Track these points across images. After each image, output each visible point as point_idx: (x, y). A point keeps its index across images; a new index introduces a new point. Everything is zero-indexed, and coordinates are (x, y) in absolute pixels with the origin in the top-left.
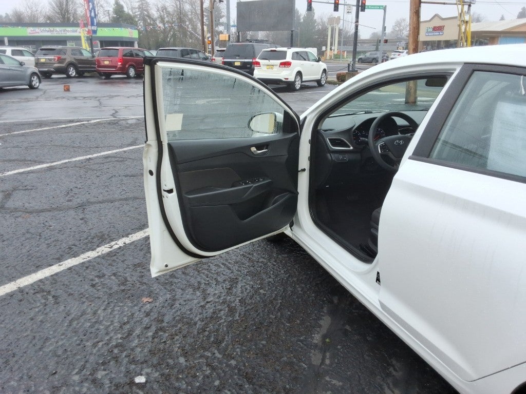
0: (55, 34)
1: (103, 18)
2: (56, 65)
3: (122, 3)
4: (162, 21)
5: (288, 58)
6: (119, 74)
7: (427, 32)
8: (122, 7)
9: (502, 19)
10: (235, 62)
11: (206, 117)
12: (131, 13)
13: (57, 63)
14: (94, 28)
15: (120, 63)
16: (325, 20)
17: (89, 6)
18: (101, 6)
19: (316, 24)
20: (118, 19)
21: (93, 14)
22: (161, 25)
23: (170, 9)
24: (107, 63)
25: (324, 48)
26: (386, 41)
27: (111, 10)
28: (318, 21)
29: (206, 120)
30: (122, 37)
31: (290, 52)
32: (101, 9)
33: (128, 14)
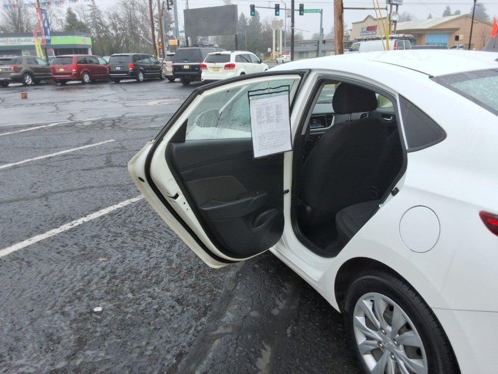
0: (9, 44)
1: (56, 27)
2: (12, 74)
3: (74, 12)
4: (115, 27)
5: (232, 61)
6: (74, 80)
7: (362, 32)
8: (74, 16)
9: (430, 17)
10: (183, 65)
11: (157, 117)
12: (84, 21)
13: (13, 72)
14: (47, 37)
15: (74, 70)
16: (270, 23)
17: (42, 17)
18: (54, 15)
19: (261, 28)
20: (71, 27)
21: (46, 25)
22: (113, 32)
23: (122, 17)
24: (62, 70)
25: (269, 50)
26: (324, 42)
27: (64, 19)
28: (263, 24)
29: (156, 119)
30: (75, 45)
31: (234, 55)
32: (54, 18)
33: (81, 23)
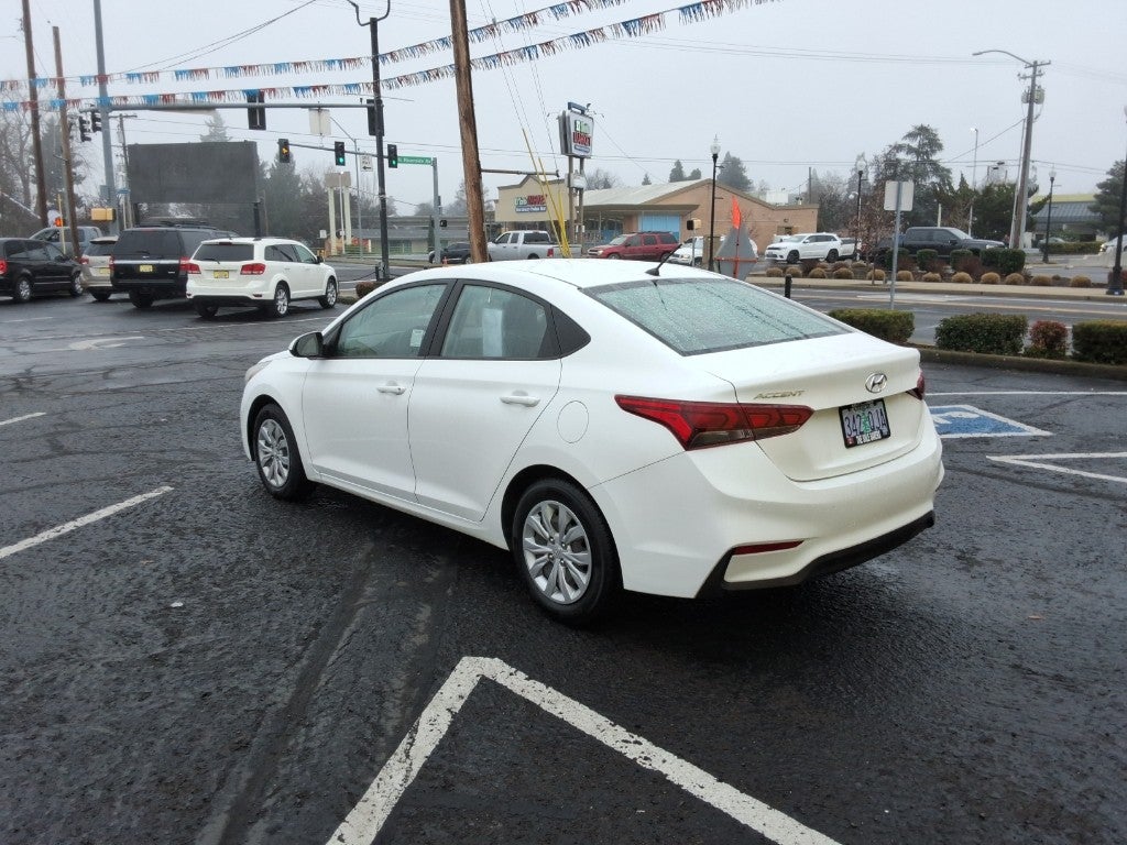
5: (259, 257)
7: (518, 206)
10: (139, 265)
16: (320, 177)
19: (300, 185)
25: (323, 234)
26: (444, 224)
28: (305, 177)
31: (260, 246)
